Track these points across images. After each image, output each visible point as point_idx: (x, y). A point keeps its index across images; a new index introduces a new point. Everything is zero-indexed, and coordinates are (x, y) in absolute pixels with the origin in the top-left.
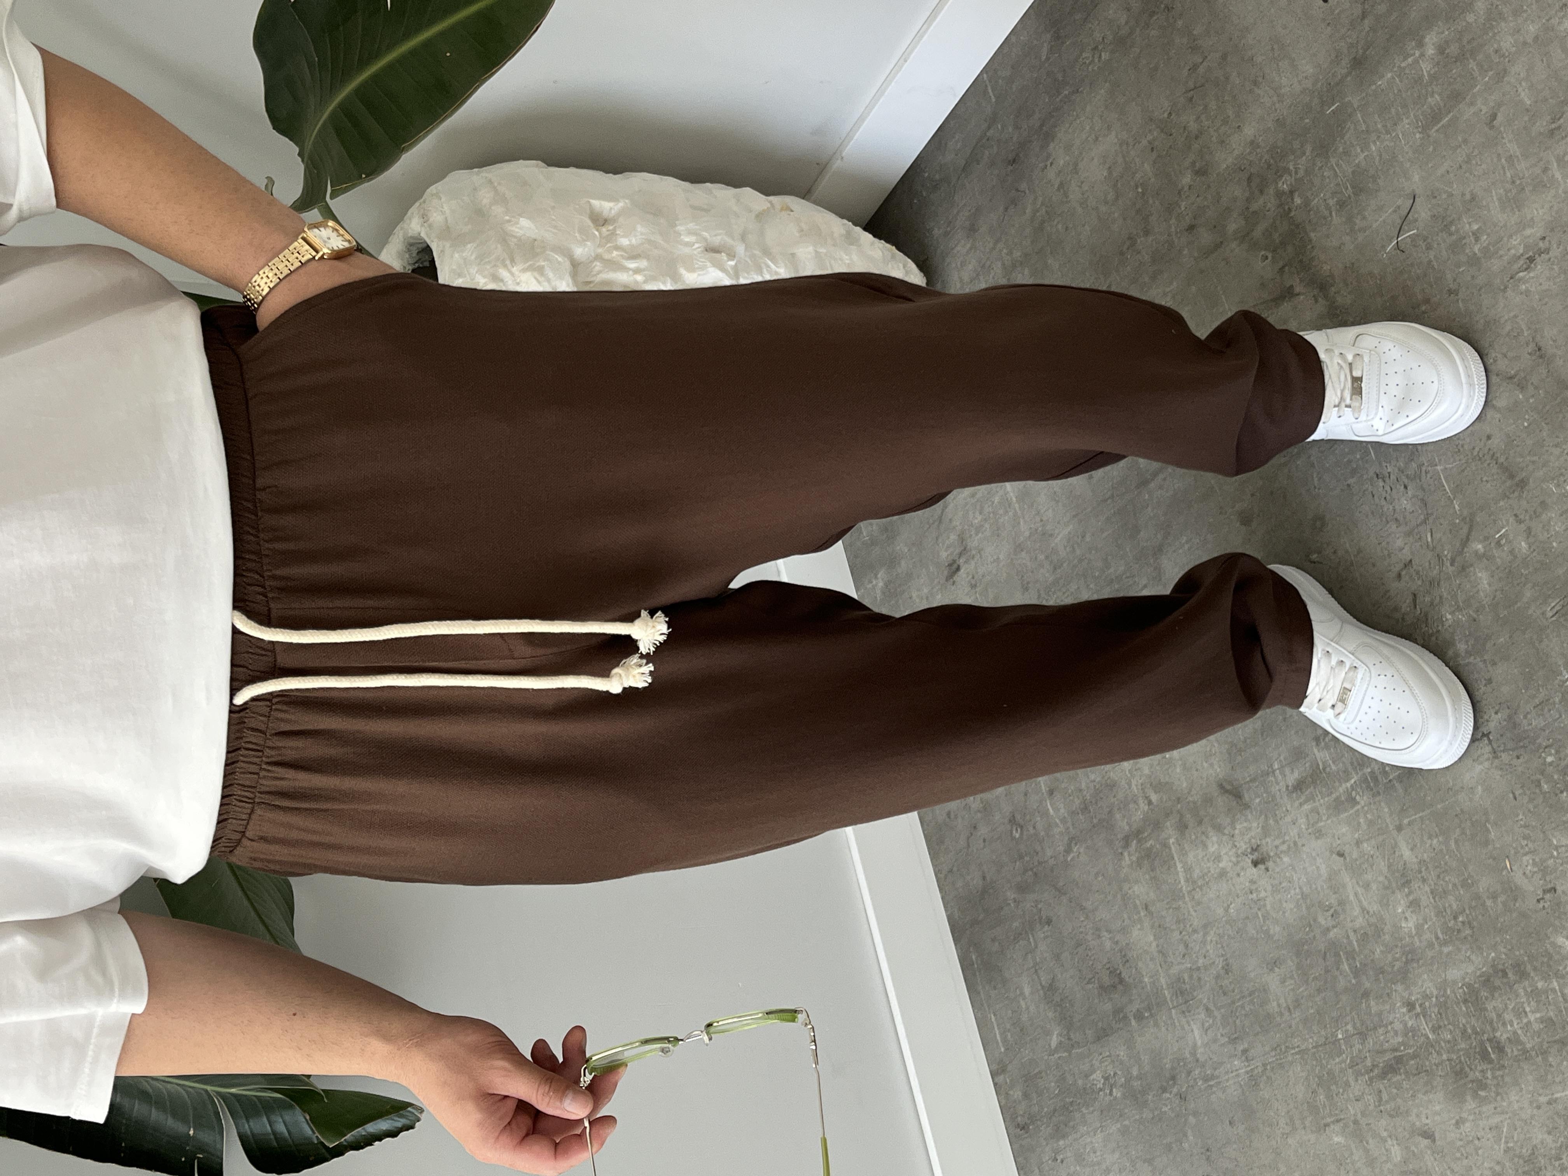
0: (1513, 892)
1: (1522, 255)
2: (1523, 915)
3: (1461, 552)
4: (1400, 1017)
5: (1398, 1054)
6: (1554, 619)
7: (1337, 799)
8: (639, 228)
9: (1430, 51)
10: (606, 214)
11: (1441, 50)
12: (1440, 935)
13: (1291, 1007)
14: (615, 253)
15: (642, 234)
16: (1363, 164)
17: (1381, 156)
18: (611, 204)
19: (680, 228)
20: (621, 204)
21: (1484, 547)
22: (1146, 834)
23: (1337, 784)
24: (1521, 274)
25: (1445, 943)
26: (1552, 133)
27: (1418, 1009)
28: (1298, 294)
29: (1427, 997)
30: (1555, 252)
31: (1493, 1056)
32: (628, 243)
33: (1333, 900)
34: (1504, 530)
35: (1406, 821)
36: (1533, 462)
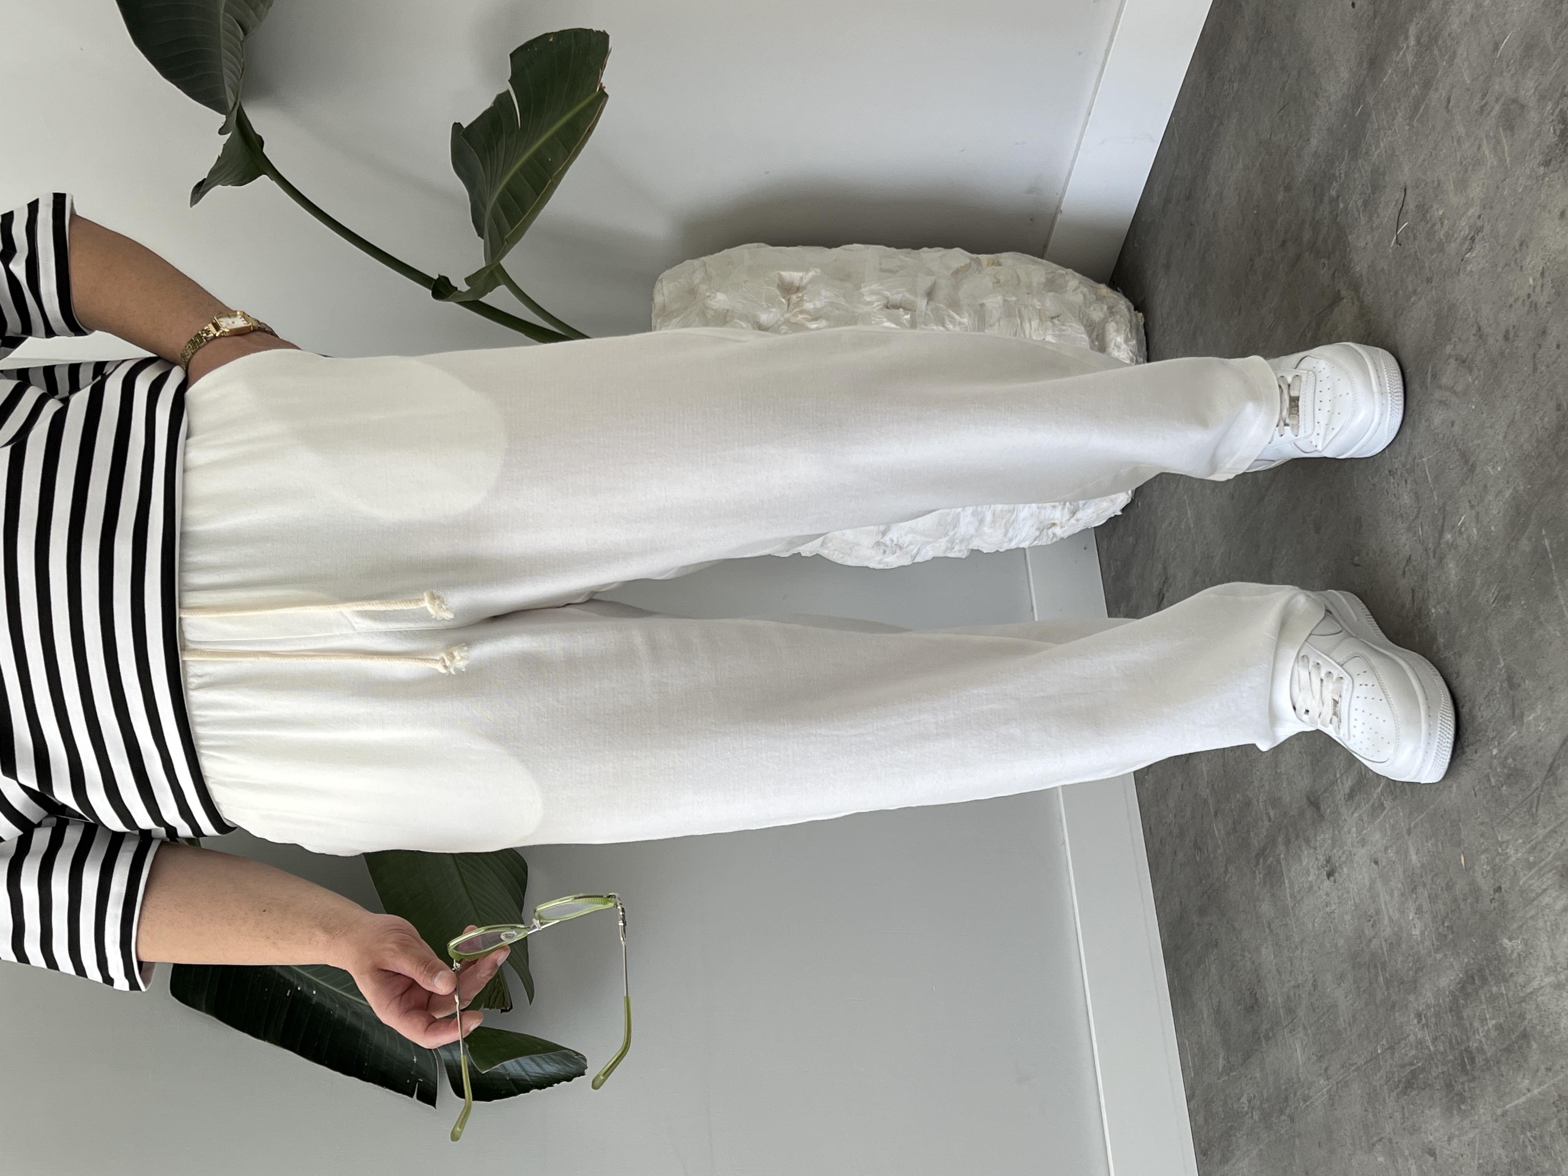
0: (1475, 891)
1: (1467, 236)
2: (1483, 918)
3: (1439, 544)
4: (1414, 1031)
5: (1413, 1068)
6: (1494, 605)
7: (1373, 805)
8: (824, 293)
9: (1412, 42)
10: (797, 283)
11: (1418, 41)
12: (1435, 942)
13: (1351, 1022)
14: (800, 316)
15: (826, 297)
16: (1377, 162)
17: (1386, 152)
18: (801, 274)
19: (863, 290)
20: (812, 274)
21: (1452, 536)
22: (1268, 851)
23: (1373, 790)
24: (1467, 256)
25: (1437, 950)
26: (1482, 108)
27: (1424, 1021)
28: (1343, 298)
29: (1428, 1007)
30: (1487, 228)
31: (1468, 1067)
32: (812, 306)
33: (1372, 911)
34: (1463, 518)
35: (1413, 824)
36: (1479, 445)
